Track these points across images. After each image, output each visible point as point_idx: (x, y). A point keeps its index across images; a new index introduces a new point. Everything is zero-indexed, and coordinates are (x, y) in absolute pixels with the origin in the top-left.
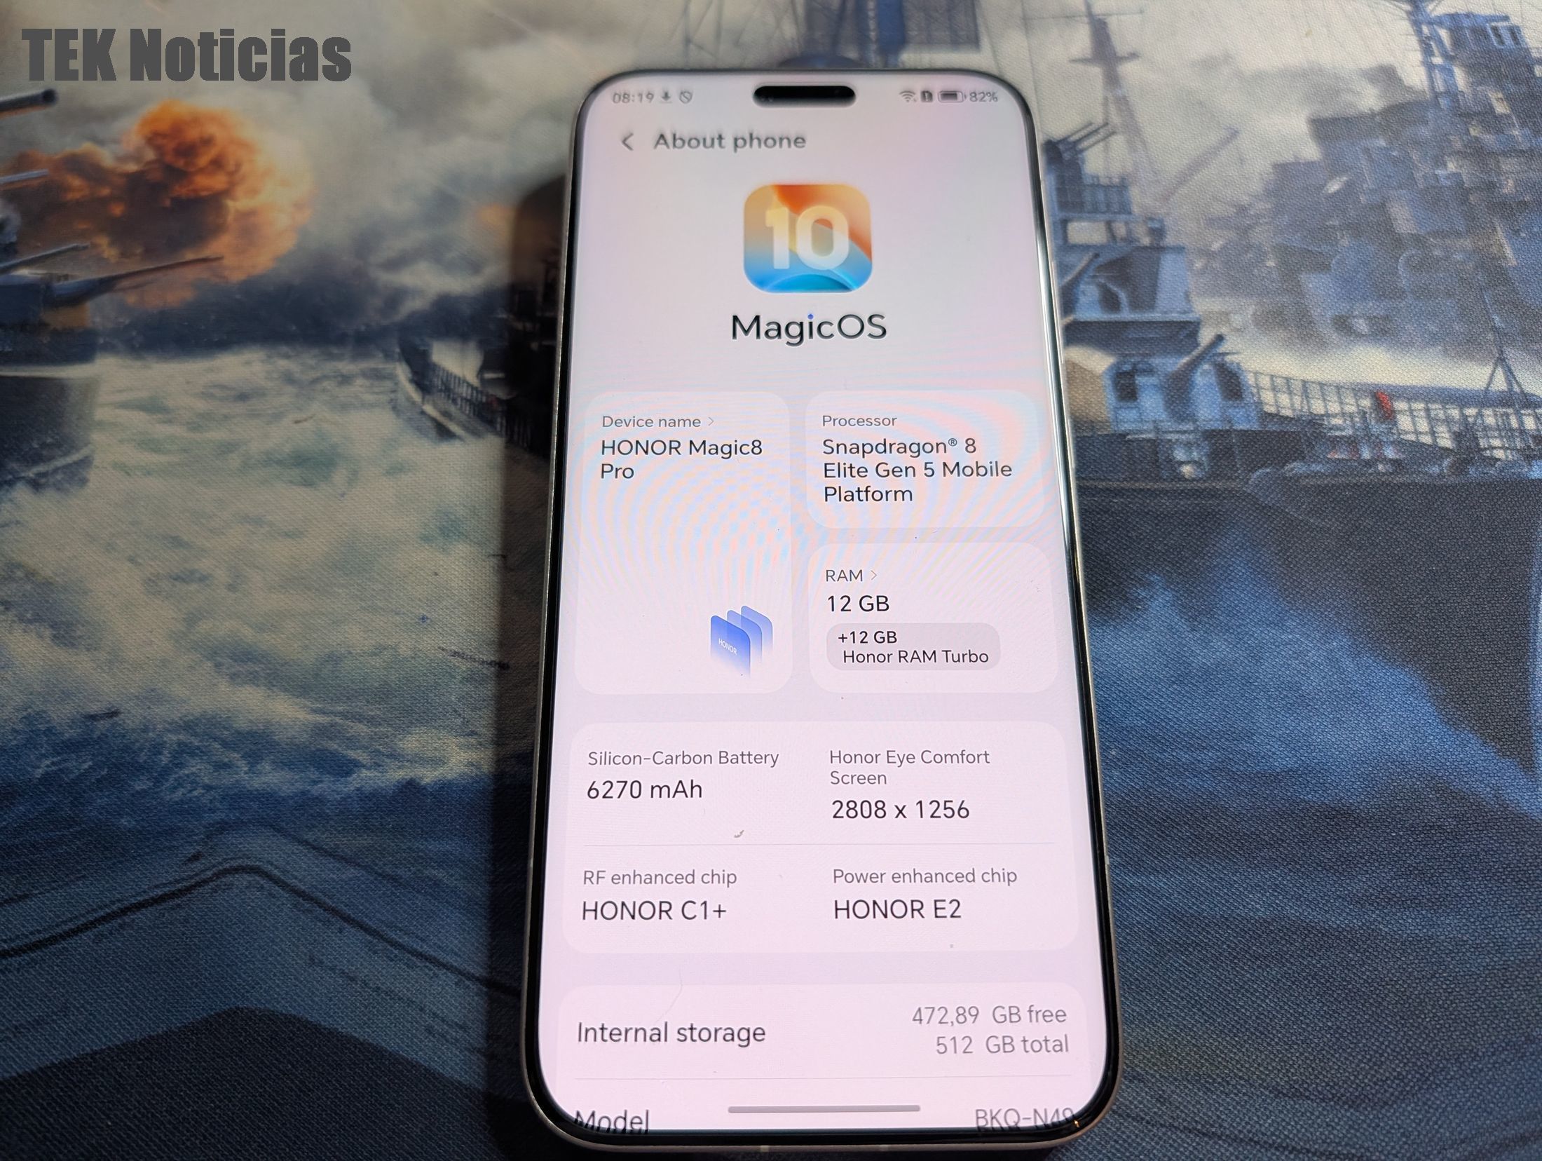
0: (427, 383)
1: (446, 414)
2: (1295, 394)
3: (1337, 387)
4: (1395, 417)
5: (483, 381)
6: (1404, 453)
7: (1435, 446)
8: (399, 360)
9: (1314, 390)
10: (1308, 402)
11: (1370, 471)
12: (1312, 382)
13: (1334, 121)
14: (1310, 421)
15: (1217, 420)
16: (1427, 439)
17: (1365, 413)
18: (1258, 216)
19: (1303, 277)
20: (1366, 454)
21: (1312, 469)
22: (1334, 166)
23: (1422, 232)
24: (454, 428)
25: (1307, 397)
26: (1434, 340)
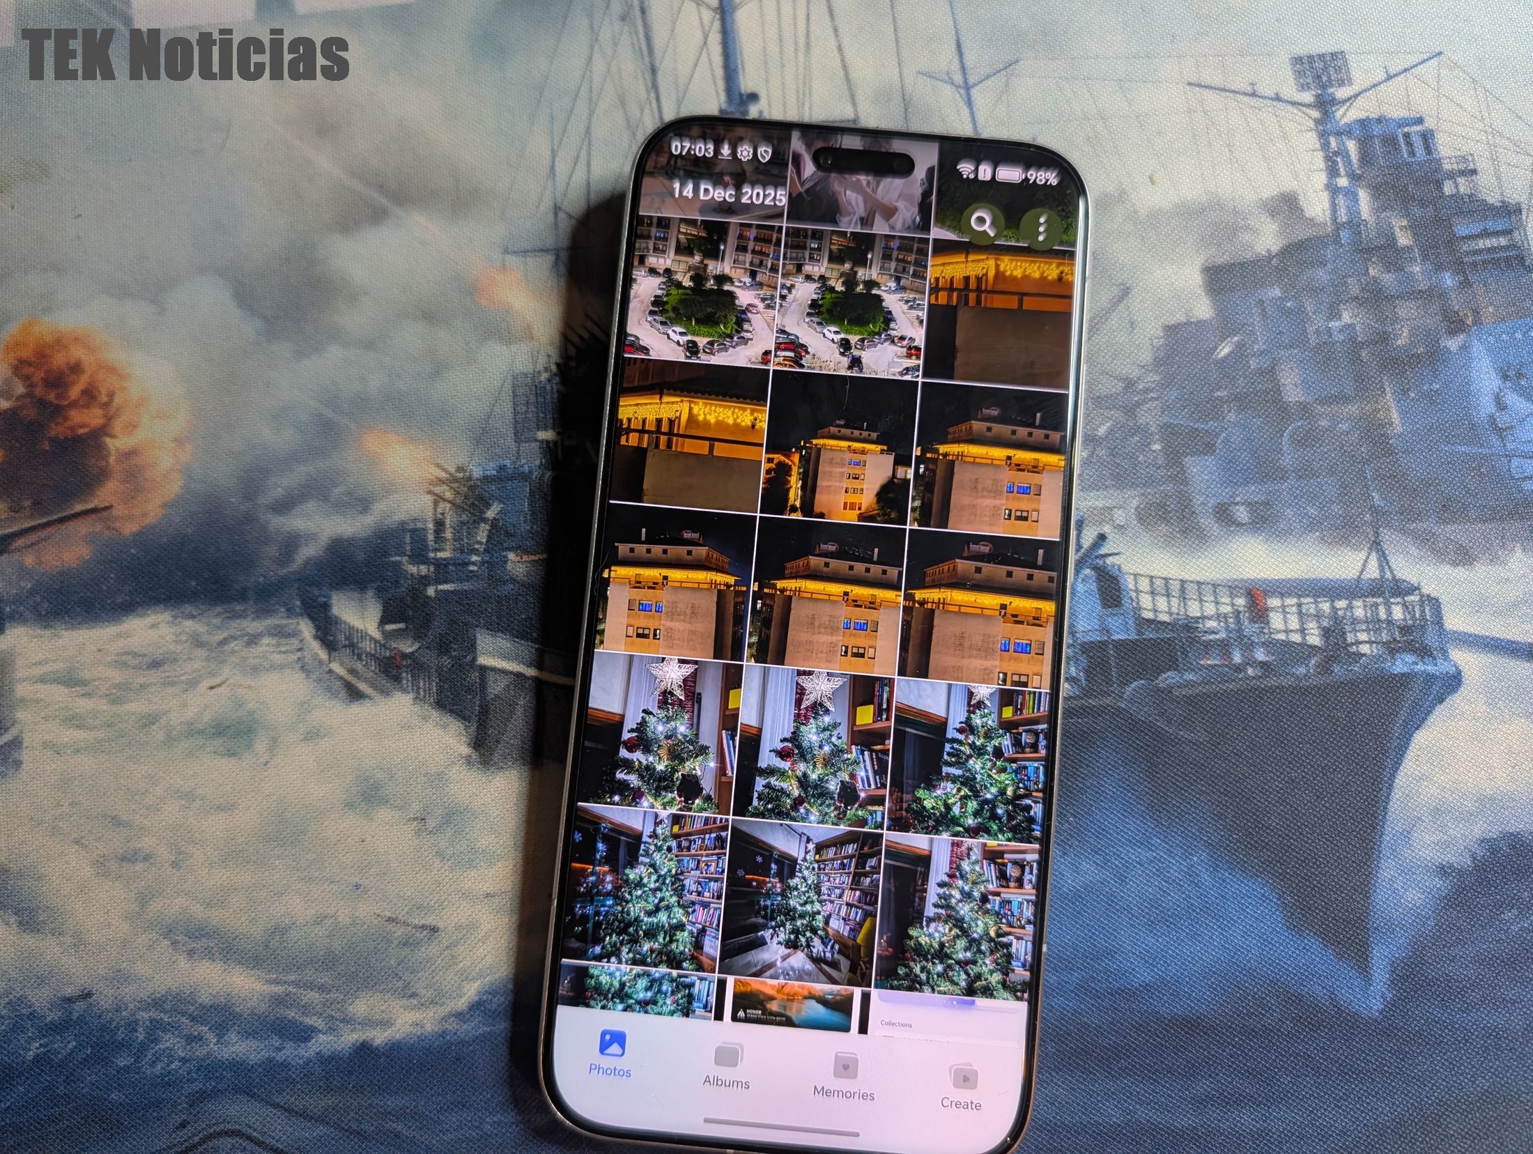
0: (331, 638)
1: (352, 671)
2: (1174, 597)
3: (1215, 586)
4: (1268, 616)
5: (384, 632)
6: (1273, 654)
7: (1303, 645)
8: (302, 615)
9: (1192, 591)
10: (1185, 604)
11: (1240, 676)
12: (1191, 582)
13: (1229, 268)
14: (1187, 625)
15: (1096, 630)
16: (1296, 638)
17: (1239, 612)
18: (1147, 391)
19: (1188, 460)
20: (1237, 658)
21: (1185, 677)
22: (1226, 324)
23: (1310, 399)
24: (362, 686)
25: (1184, 598)
26: (1312, 525)
